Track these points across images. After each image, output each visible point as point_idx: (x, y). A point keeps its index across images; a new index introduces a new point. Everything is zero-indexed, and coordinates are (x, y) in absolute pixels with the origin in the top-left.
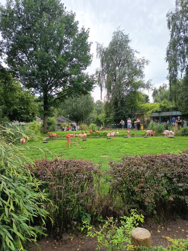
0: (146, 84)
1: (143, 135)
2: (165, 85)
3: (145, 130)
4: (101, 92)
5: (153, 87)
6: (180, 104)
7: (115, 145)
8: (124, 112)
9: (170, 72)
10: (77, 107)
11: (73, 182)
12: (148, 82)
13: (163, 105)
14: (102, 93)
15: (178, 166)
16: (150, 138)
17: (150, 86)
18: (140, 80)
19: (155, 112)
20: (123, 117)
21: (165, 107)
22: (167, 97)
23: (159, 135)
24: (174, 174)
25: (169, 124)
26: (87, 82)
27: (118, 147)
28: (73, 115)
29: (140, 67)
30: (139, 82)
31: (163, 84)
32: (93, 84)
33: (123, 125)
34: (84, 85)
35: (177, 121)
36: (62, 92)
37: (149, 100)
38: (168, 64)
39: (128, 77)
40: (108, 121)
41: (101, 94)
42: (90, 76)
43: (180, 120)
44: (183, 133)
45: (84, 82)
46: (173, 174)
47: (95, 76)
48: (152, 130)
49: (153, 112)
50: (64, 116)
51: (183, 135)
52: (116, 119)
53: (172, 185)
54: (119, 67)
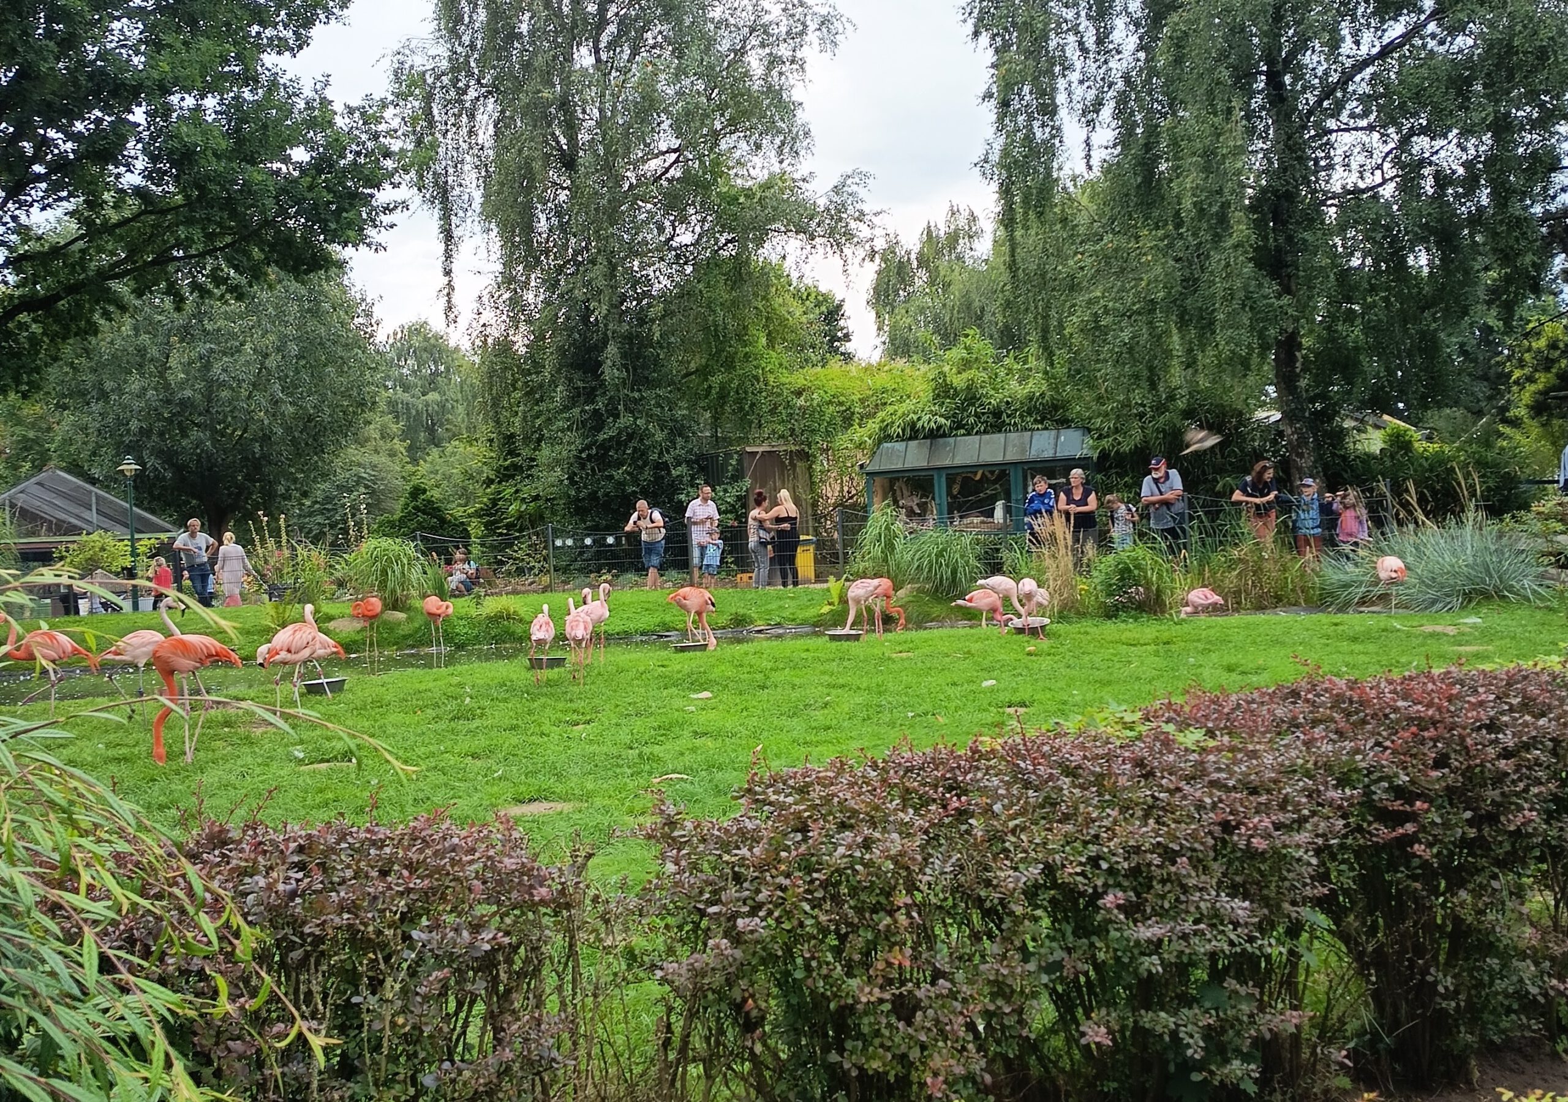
0: (822, 202)
1: (818, 627)
2: (962, 222)
3: (833, 585)
4: (448, 256)
5: (878, 232)
6: (1080, 375)
7: (608, 716)
8: (659, 436)
9: (1000, 119)
10: (212, 386)
11: (392, 988)
12: (836, 190)
13: (959, 381)
14: (455, 267)
15: (1124, 809)
16: (879, 643)
17: (853, 225)
18: (776, 168)
19: (900, 438)
20: (647, 474)
21: (971, 397)
22: (978, 319)
23: (940, 621)
24: (1104, 865)
25: (1003, 528)
26: (321, 165)
27: (638, 723)
28: (168, 456)
29: (773, 61)
30: (767, 186)
31: (947, 208)
32: (378, 186)
33: (651, 547)
34: (288, 189)
35: (1062, 505)
36: (81, 244)
37: (847, 337)
38: (990, 57)
39: (676, 143)
40: (520, 516)
41: (448, 273)
42: (351, 111)
43: (1086, 494)
44: (1110, 595)
45: (287, 160)
46: (1094, 861)
47: (392, 118)
48: (885, 583)
49: (885, 436)
50: (75, 468)
51: (1111, 613)
52: (593, 496)
53: (1095, 939)
54: (597, 51)
